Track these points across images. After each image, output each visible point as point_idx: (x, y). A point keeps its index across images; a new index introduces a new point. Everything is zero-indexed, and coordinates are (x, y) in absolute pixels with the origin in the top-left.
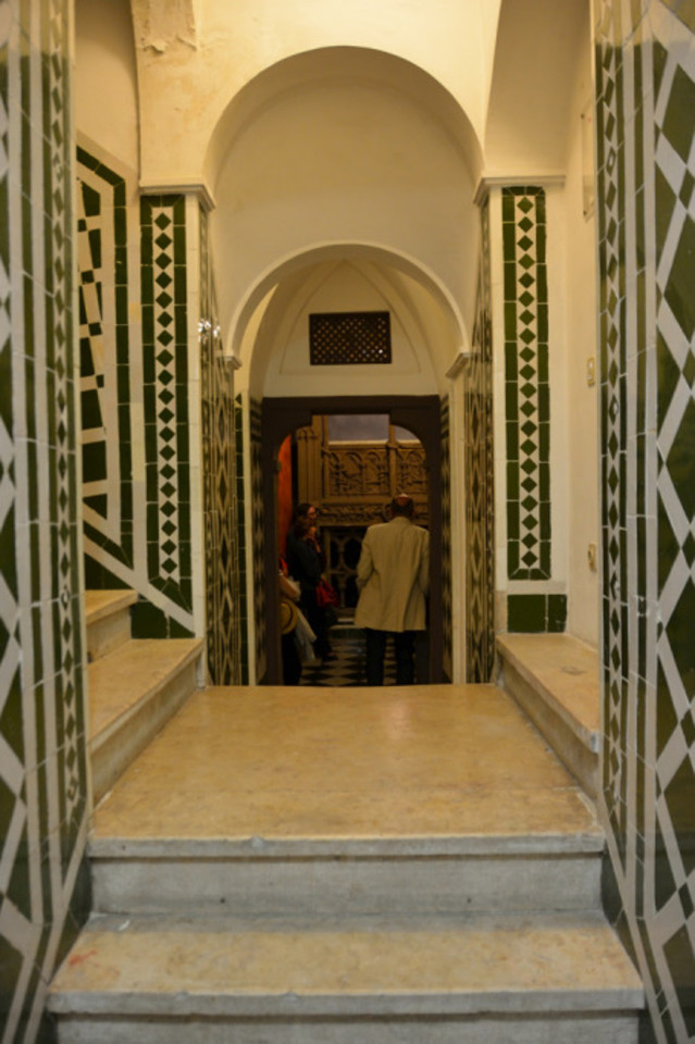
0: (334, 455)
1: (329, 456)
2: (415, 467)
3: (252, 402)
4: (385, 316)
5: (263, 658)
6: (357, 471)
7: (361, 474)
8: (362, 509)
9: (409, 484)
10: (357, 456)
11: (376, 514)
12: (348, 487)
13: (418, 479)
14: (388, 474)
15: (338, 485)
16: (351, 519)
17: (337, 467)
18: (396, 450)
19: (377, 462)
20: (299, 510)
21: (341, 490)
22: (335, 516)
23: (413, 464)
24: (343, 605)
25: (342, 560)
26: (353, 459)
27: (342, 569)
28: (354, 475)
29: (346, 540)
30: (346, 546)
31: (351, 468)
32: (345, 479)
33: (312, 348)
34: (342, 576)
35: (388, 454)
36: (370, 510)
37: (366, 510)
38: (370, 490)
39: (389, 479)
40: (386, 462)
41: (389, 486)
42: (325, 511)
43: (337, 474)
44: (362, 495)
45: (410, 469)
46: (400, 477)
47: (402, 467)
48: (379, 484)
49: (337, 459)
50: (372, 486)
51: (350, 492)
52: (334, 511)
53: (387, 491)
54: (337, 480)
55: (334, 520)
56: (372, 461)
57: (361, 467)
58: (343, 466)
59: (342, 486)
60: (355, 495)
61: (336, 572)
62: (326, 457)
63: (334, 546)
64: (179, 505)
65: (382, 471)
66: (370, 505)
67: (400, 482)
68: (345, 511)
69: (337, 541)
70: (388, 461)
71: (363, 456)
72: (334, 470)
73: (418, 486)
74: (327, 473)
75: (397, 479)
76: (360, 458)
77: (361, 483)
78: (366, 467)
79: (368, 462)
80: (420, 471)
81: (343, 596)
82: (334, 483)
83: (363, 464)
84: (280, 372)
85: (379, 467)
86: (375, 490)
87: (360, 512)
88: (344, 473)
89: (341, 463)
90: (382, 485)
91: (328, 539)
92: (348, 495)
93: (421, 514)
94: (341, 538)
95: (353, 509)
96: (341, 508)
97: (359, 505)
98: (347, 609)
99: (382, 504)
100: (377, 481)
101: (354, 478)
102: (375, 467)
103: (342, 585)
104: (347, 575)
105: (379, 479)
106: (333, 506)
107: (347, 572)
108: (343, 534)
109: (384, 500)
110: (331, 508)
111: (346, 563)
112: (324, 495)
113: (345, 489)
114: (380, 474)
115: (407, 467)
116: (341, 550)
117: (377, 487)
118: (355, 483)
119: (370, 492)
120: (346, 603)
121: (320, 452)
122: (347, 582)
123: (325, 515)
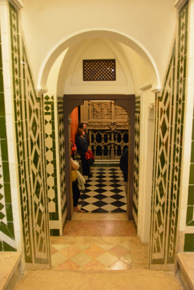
0: (93, 105)
1: (91, 105)
2: (120, 109)
3: (58, 98)
4: (114, 61)
5: (65, 197)
6: (100, 110)
7: (102, 112)
8: (102, 124)
9: (118, 115)
10: (100, 105)
11: (107, 125)
13: (121, 113)
14: (111, 112)
15: (94, 115)
16: (98, 127)
17: (94, 109)
18: (114, 104)
19: (107, 107)
20: (80, 126)
21: (95, 117)
22: (93, 126)
24: (95, 155)
25: (95, 140)
26: (99, 106)
27: (95, 143)
28: (99, 112)
29: (97, 133)
30: (97, 135)
31: (98, 109)
32: (96, 113)
33: (84, 74)
34: (95, 145)
35: (111, 105)
36: (105, 124)
38: (105, 117)
39: (111, 114)
40: (110, 107)
41: (111, 115)
42: (89, 124)
43: (94, 111)
44: (102, 119)
45: (118, 110)
46: (115, 113)
47: (116, 109)
48: (108, 115)
49: (94, 106)
50: (105, 116)
51: (98, 117)
52: (92, 124)
53: (111, 117)
54: (94, 113)
55: (93, 127)
56: (106, 107)
57: (102, 109)
58: (96, 109)
59: (95, 116)
60: (100, 118)
61: (93, 144)
62: (90, 106)
63: (92, 136)
64: (4, 184)
65: (109, 110)
66: (105, 122)
67: (115, 114)
68: (96, 124)
69: (94, 134)
70: (111, 107)
71: (102, 105)
72: (93, 110)
73: (121, 116)
74: (90, 111)
75: (114, 113)
76: (101, 106)
77: (102, 115)
78: (104, 109)
80: (122, 111)
81: (95, 152)
82: (93, 114)
83: (103, 108)
84: (71, 84)
85: (108, 109)
86: (107, 117)
87: (101, 125)
88: (96, 111)
89: (95, 108)
90: (109, 115)
91: (90, 133)
92: (97, 119)
93: (122, 126)
94: (95, 133)
95: (99, 124)
96: (95, 123)
97: (101, 122)
98: (97, 156)
99: (109, 122)
100: (107, 114)
101: (99, 113)
102: (107, 109)
103: (95, 148)
104: (97, 145)
105: (108, 113)
106: (92, 122)
107: (97, 144)
108: (95, 132)
109: (110, 121)
110: (91, 123)
111: (97, 141)
112: (89, 119)
113: (96, 117)
114: (108, 112)
115: (117, 109)
116: (95, 137)
117: (107, 116)
118: (100, 114)
119: (105, 118)
120: (96, 154)
121: (88, 104)
122: (97, 148)
123: (89, 125)
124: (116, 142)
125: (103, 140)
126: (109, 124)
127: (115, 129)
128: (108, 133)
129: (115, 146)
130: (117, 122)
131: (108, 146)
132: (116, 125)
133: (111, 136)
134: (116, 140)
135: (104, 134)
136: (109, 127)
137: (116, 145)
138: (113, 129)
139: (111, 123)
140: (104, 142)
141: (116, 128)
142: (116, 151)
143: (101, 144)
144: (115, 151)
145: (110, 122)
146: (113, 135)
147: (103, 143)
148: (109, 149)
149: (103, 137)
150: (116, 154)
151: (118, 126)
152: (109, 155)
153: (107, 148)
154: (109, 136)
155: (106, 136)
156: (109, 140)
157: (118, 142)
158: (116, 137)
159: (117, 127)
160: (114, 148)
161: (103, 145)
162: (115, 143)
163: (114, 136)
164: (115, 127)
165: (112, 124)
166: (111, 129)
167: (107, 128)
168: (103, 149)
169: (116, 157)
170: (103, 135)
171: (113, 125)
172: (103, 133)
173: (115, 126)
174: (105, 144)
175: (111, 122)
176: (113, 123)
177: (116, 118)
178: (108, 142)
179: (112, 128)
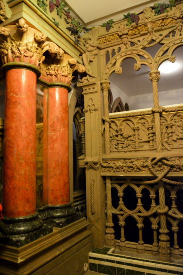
1: (110, 123)
6: (131, 133)
7: (134, 135)
8: (132, 162)
9: (175, 141)
10: (130, 120)
11: (144, 166)
12: (125, 146)
13: (181, 136)
14: (154, 134)
17: (117, 131)
18: (161, 114)
19: (146, 125)
21: (120, 149)
22: (112, 168)
23: (177, 124)
24: (123, 239)
25: (121, 202)
26: (128, 124)
27: (121, 210)
28: (129, 137)
29: (124, 186)
30: (125, 191)
31: (127, 131)
32: (123, 140)
34: (122, 215)
36: (139, 163)
37: (136, 163)
38: (142, 147)
39: (156, 138)
40: (153, 124)
41: (156, 142)
42: (105, 165)
43: (117, 136)
44: (135, 151)
45: (174, 127)
46: (165, 135)
48: (148, 142)
50: (143, 144)
51: (126, 149)
52: (111, 164)
53: (154, 147)
54: (116, 140)
56: (143, 124)
57: (134, 130)
58: (121, 130)
59: (120, 145)
60: (130, 151)
62: (107, 124)
63: (114, 191)
65: (151, 131)
66: (138, 159)
67: (165, 140)
68: (120, 164)
69: (118, 187)
71: (134, 121)
73: (182, 142)
74: (107, 135)
76: (133, 123)
77: (135, 142)
78: (138, 129)
79: (140, 125)
80: (182, 129)
81: (122, 231)
83: (136, 127)
85: (148, 129)
86: (146, 146)
87: (131, 165)
88: (122, 135)
89: (119, 128)
90: (151, 143)
91: (109, 185)
92: (124, 152)
94: (121, 185)
95: (126, 162)
96: (116, 162)
97: (130, 159)
98: (127, 242)
99: (148, 158)
100: (147, 140)
101: (129, 139)
102: (146, 130)
103: (122, 223)
104: (125, 215)
105: (149, 138)
106: (111, 160)
107: (126, 212)
108: (122, 182)
109: (151, 155)
110: (109, 162)
111: (125, 204)
112: (104, 152)
113: (122, 147)
114: (149, 134)
115: (171, 127)
116: (121, 194)
117: (147, 144)
118: (130, 142)
119: (141, 149)
120: (125, 237)
121: (101, 120)
122: (126, 220)
123: (105, 167)
124: (172, 210)
125: (140, 203)
126: (149, 163)
127: (165, 177)
128: (152, 186)
129: (171, 221)
130: (171, 157)
131: (152, 219)
132: (166, 165)
133: (157, 193)
134: (174, 206)
135: (142, 187)
136: (149, 169)
137: (174, 219)
138: (160, 175)
139: (154, 159)
140: (142, 209)
141: (168, 173)
142: (176, 235)
143: (134, 214)
144: (170, 234)
145: (151, 158)
146: (162, 191)
147: (140, 212)
148: (154, 226)
149: (139, 195)
150: (176, 242)
151: (172, 167)
152: (155, 244)
153: (151, 224)
154: (152, 195)
155: (145, 192)
156: (153, 204)
157: (177, 211)
158: (173, 196)
159: (169, 171)
160: (169, 226)
161: (139, 217)
162: (170, 213)
163: (167, 193)
164: (166, 171)
165: (156, 164)
166: (155, 177)
167: (145, 173)
168: (140, 225)
169: (176, 252)
170: (138, 191)
171: (160, 166)
172: (138, 186)
173: (166, 167)
174: (145, 213)
175: (153, 157)
176: (160, 160)
177: (169, 148)
178: (152, 208)
179: (157, 174)
